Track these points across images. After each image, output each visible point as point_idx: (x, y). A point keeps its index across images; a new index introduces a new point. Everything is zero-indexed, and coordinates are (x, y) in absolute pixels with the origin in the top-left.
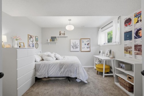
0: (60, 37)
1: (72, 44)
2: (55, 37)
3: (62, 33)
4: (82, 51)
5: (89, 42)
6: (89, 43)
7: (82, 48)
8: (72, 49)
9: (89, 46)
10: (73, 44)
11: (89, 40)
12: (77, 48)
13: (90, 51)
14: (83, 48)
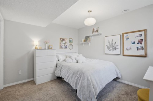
0: (93, 36)
1: (107, 44)
2: (89, 37)
3: (96, 30)
4: (125, 54)
5: (143, 38)
6: (142, 40)
7: (125, 49)
8: (107, 51)
9: (143, 45)
10: (109, 43)
11: (143, 33)
12: (115, 48)
13: (145, 56)
14: (127, 49)
